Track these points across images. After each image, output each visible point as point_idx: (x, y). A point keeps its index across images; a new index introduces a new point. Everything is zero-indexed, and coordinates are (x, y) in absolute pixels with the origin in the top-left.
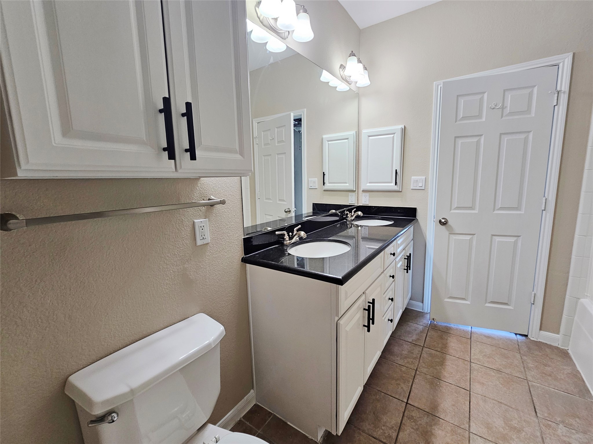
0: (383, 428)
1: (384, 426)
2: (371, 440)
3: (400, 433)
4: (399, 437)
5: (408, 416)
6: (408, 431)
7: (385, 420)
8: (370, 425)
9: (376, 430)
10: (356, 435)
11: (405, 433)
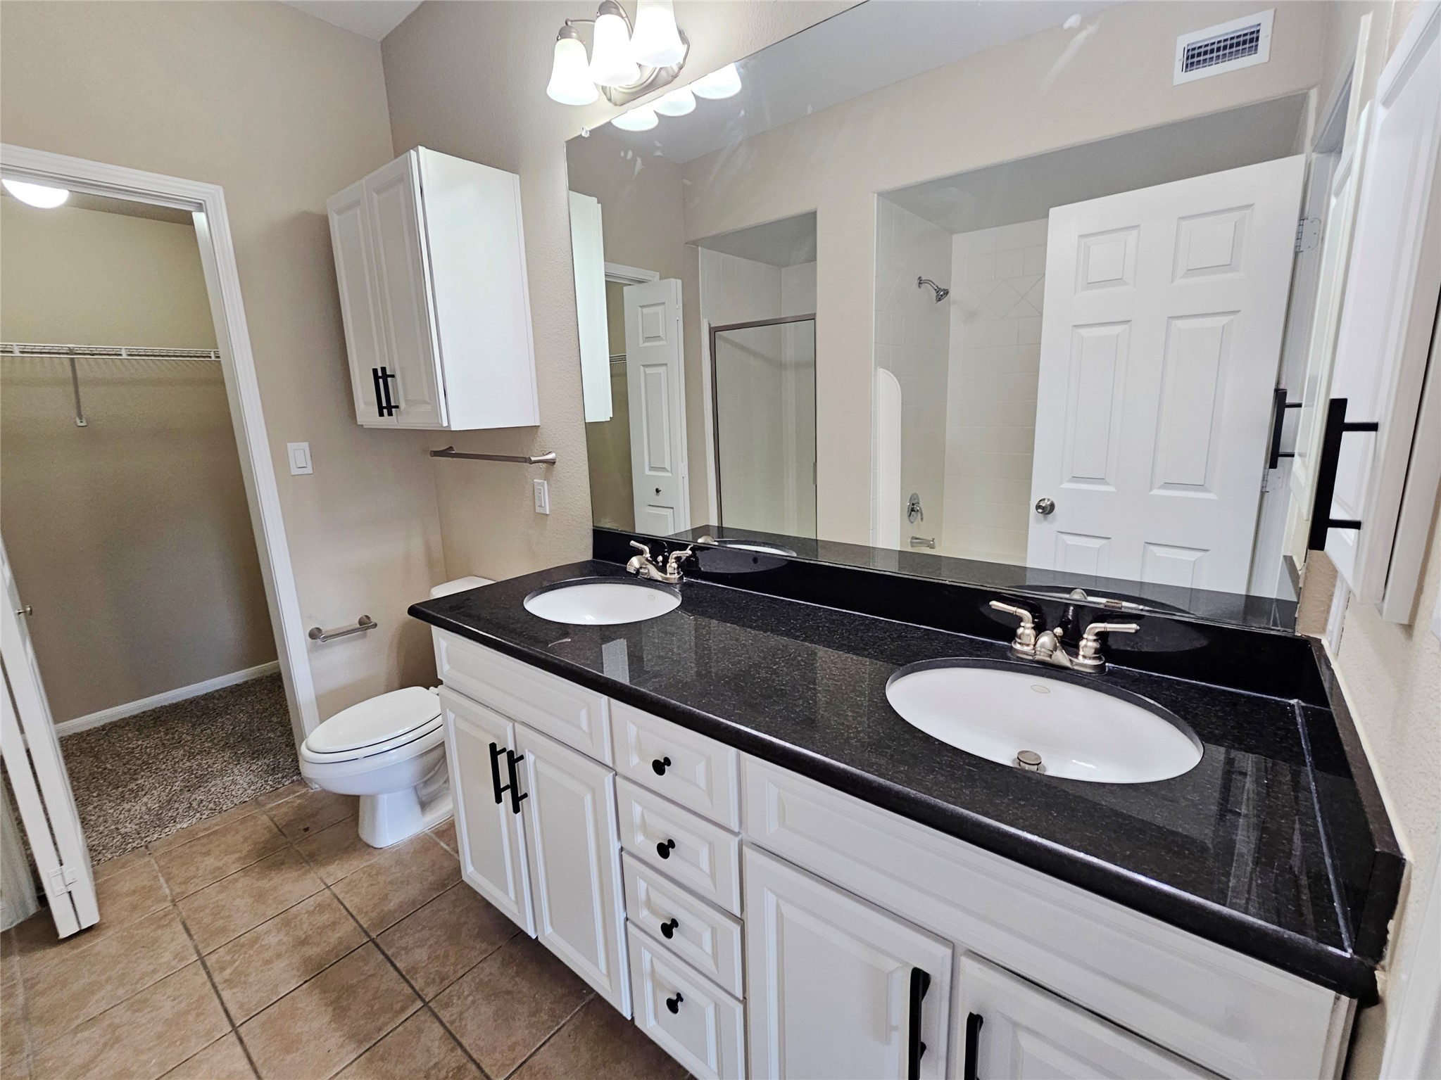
0: (471, 998)
1: (473, 1002)
2: (462, 968)
3: (442, 1030)
4: (437, 1024)
5: (466, 1069)
6: (437, 1051)
7: (483, 1009)
8: (488, 976)
9: (473, 984)
10: (485, 945)
11: (437, 1043)
